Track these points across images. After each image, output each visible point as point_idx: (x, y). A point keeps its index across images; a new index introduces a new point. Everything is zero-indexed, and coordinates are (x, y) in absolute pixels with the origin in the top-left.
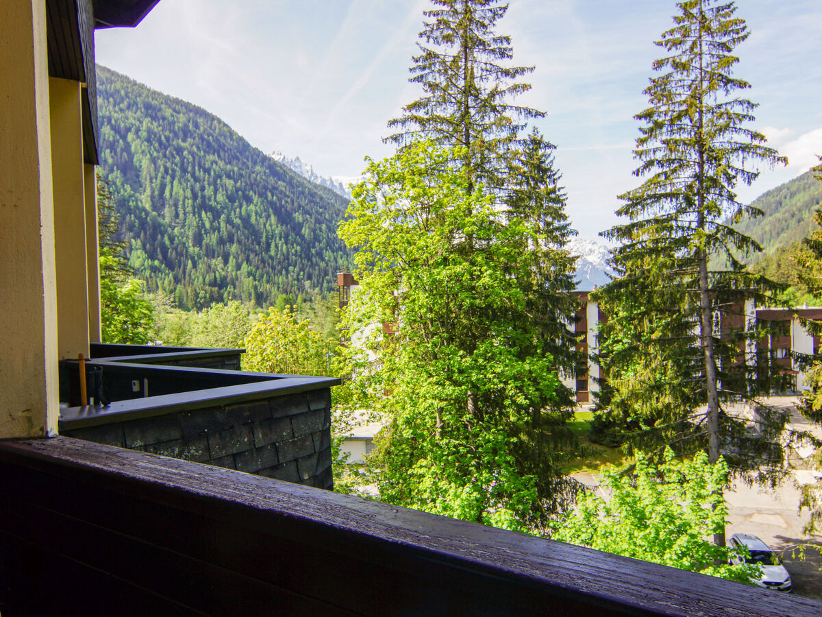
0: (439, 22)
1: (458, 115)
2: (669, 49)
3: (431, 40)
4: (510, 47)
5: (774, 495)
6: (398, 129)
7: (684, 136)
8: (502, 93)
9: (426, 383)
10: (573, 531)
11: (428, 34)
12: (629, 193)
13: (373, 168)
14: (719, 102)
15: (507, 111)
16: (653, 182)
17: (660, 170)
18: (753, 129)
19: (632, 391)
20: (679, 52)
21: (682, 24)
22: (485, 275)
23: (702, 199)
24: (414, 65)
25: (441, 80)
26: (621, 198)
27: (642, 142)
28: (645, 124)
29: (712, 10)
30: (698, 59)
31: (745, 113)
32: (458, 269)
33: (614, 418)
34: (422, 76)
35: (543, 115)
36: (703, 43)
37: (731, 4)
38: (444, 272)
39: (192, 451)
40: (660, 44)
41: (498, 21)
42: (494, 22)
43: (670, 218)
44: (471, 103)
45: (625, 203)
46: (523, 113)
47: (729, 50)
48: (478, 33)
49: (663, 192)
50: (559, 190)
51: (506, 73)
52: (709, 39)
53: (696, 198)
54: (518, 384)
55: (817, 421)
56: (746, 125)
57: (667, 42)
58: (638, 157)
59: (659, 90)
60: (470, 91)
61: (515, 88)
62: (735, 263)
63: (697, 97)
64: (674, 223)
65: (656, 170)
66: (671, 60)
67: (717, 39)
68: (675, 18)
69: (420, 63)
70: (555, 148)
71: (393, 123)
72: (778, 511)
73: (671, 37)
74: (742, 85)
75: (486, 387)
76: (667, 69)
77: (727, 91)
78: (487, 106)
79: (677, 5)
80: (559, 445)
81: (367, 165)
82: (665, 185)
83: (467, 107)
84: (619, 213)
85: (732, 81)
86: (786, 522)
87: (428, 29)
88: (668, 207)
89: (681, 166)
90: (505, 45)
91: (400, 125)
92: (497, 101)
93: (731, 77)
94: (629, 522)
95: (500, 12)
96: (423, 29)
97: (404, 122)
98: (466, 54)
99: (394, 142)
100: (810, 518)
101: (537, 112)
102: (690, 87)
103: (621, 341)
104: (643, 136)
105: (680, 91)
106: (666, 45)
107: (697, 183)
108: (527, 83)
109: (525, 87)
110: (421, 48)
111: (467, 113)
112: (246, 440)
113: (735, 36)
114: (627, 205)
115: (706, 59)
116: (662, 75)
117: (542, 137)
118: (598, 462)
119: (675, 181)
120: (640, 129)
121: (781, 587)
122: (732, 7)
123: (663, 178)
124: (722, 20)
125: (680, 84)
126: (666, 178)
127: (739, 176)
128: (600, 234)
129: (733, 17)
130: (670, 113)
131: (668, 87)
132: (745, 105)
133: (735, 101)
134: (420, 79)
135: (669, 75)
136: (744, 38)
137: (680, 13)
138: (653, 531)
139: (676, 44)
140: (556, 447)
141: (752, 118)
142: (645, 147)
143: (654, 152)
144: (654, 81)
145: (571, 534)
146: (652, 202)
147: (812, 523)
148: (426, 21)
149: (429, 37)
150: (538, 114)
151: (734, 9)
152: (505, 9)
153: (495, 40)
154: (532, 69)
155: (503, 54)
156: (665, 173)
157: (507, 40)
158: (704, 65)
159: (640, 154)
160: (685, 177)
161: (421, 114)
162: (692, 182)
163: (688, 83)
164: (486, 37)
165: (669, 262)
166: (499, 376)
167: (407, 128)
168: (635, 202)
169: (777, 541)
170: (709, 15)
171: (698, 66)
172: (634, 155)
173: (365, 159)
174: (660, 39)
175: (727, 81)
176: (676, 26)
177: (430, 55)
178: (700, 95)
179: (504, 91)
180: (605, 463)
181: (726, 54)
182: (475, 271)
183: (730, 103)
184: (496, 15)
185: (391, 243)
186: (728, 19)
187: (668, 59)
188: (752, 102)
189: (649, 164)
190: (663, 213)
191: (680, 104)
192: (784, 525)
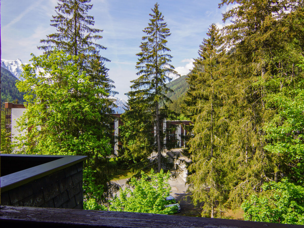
0: (65, 4)
1: (72, 43)
2: (147, 34)
3: (61, 11)
4: (93, 21)
5: (176, 181)
6: (45, 44)
7: (152, 64)
8: (91, 37)
9: (60, 151)
10: (118, 203)
11: (59, 8)
12: (134, 80)
13: (35, 59)
14: (162, 54)
15: (92, 45)
16: (142, 78)
17: (145, 74)
18: (171, 64)
19: (134, 149)
20: (150, 35)
21: (151, 26)
22: (86, 107)
23: (157, 85)
24: (53, 19)
25: (65, 27)
26: (132, 82)
27: (139, 63)
28: (140, 58)
29: (160, 24)
30: (156, 39)
31: (169, 59)
32: (75, 104)
33: (125, 159)
34: (56, 24)
35: (106, 49)
36: (157, 34)
37: (166, 23)
38: (69, 105)
39: (38, 200)
40: (144, 31)
41: (89, 10)
42: (87, 10)
43: (147, 90)
44: (77, 39)
45: (133, 84)
46: (98, 47)
47: (165, 38)
48: (81, 13)
49: (145, 81)
50: (107, 76)
51: (92, 30)
52: (159, 33)
53: (155, 84)
54: (98, 149)
55: (186, 156)
56: (169, 63)
57: (147, 31)
58: (137, 69)
59: (144, 47)
60: (77, 34)
61: (96, 37)
62: (166, 107)
63: (155, 51)
64: (148, 92)
65: (143, 74)
66: (148, 38)
67: (161, 34)
68: (149, 24)
69: (56, 19)
70: (110, 61)
71: (43, 41)
72: (175, 186)
73: (147, 30)
74: (168, 50)
75: (86, 151)
76: (146, 40)
77: (164, 51)
78: (85, 42)
79: (150, 20)
80: (110, 171)
81: (32, 57)
82: (146, 79)
83: (76, 41)
84: (131, 87)
85: (166, 48)
86: (177, 189)
87: (59, 6)
88: (147, 87)
89: (151, 73)
90: (92, 20)
91: (46, 43)
92: (89, 40)
93: (166, 47)
94: (140, 197)
95: (90, 7)
96: (57, 6)
97: (48, 42)
98: (76, 20)
99: (43, 49)
100: (188, 187)
101: (103, 47)
102: (153, 47)
103: (128, 132)
104: (139, 62)
105: (151, 48)
106: (146, 32)
107: (155, 80)
108: (101, 36)
109: (100, 37)
110: (57, 13)
111: (76, 42)
112: (57, 190)
113: (167, 34)
114: (134, 85)
115: (158, 40)
116: (145, 42)
117: (100, 56)
118: (119, 176)
119: (149, 78)
120: (138, 59)
121: (178, 210)
122: (166, 24)
123: (145, 77)
124: (163, 28)
125: (151, 46)
126: (146, 77)
127: (167, 78)
128: (125, 94)
129: (166, 28)
130: (148, 55)
131: (147, 46)
132: (169, 56)
133: (167, 55)
134: (56, 25)
135: (147, 43)
136: (169, 35)
137: (151, 23)
138: (149, 199)
139: (149, 33)
140: (109, 172)
141: (171, 61)
142: (139, 65)
143: (143, 67)
144: (142, 44)
145: (117, 204)
146: (142, 84)
147: (189, 188)
148: (59, 3)
149: (60, 10)
150: (103, 48)
151: (166, 25)
152: (92, 6)
153: (88, 17)
154: (102, 31)
155: (90, 23)
156: (146, 75)
157: (93, 18)
158: (158, 41)
159: (138, 68)
160: (152, 77)
161: (56, 39)
162: (154, 79)
163: (153, 46)
164: (84, 15)
165: (148, 105)
166: (90, 146)
167: (49, 44)
168: (137, 84)
169: (176, 195)
170: (159, 25)
171: (156, 41)
172: (136, 68)
173: (31, 55)
174: (144, 30)
175: (164, 48)
176: (149, 26)
177: (61, 17)
178: (157, 51)
179: (92, 37)
180: (121, 176)
181: (164, 39)
182: (82, 105)
183: (165, 55)
184: (88, 7)
185: (45, 92)
186: (165, 28)
187: (147, 37)
188: (171, 56)
189: (141, 72)
190: (145, 88)
191: (151, 53)
192: (177, 190)
